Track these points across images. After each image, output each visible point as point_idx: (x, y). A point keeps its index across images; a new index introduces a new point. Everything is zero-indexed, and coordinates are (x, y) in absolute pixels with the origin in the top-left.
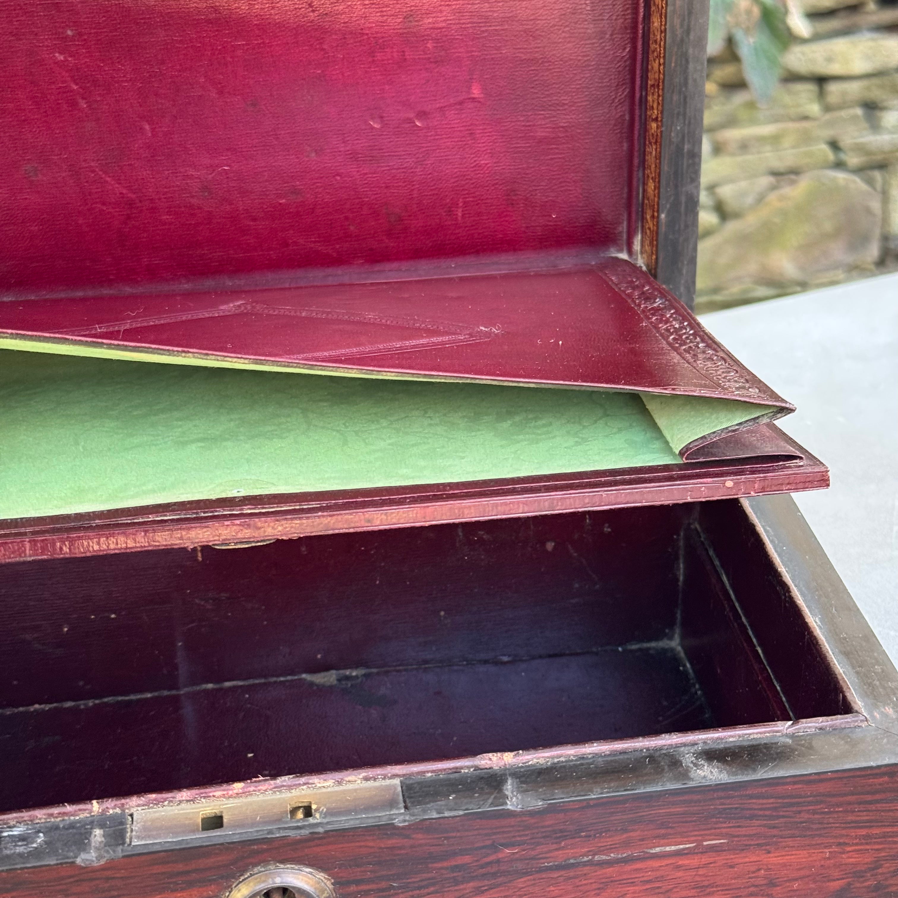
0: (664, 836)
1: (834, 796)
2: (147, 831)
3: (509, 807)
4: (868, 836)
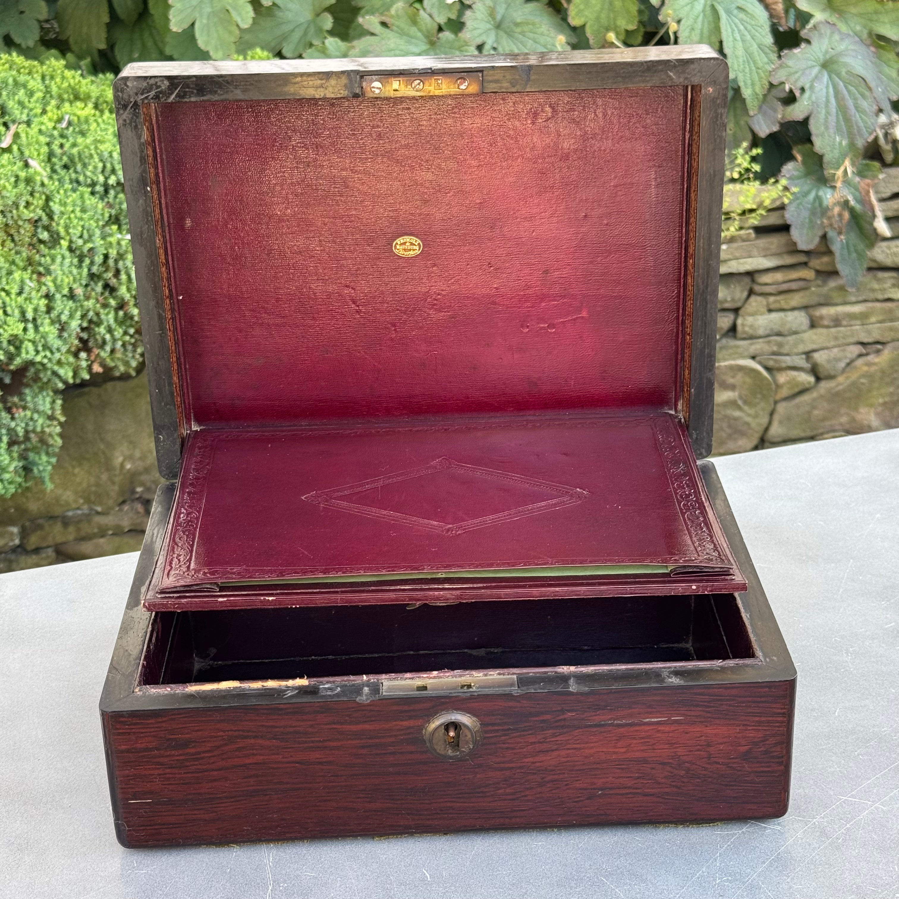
0: (651, 713)
1: (740, 697)
2: (390, 689)
3: (571, 689)
4: (759, 722)
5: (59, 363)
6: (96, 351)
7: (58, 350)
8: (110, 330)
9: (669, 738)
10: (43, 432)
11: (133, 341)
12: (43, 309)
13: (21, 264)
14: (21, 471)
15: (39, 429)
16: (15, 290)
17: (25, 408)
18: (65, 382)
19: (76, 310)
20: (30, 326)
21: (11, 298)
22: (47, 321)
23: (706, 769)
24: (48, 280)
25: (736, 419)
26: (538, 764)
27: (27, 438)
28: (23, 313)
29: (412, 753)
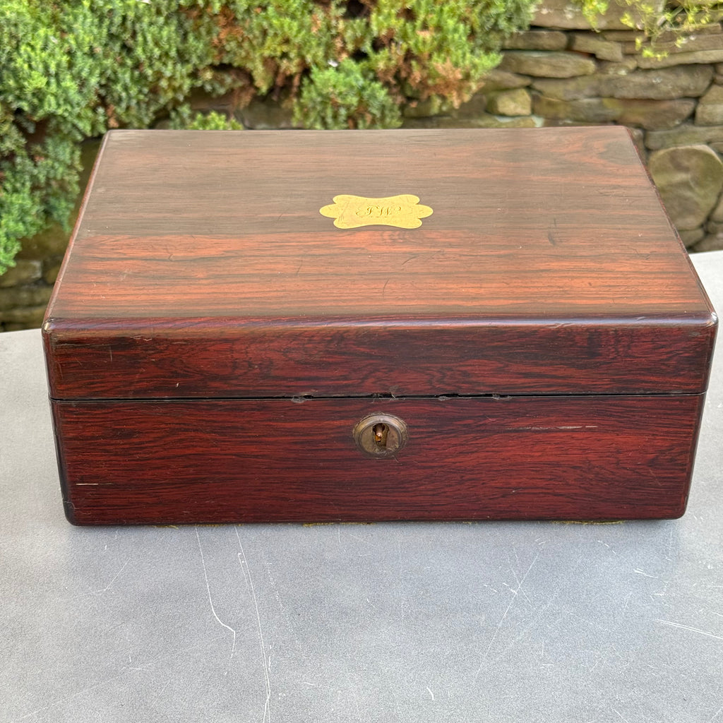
0: (567, 421)
4: (668, 432)
5: (79, 116)
6: (113, 107)
7: (78, 104)
8: (126, 89)
9: (582, 445)
10: (62, 180)
11: (147, 99)
12: (65, 64)
13: (46, 21)
14: (42, 214)
15: (59, 177)
16: (39, 45)
17: (47, 157)
18: (84, 135)
19: (96, 68)
20: (53, 80)
21: (36, 53)
22: (68, 77)
23: (613, 473)
24: (70, 37)
25: (687, 199)
26: (458, 464)
27: (48, 184)
28: (46, 67)
29: (341, 450)
